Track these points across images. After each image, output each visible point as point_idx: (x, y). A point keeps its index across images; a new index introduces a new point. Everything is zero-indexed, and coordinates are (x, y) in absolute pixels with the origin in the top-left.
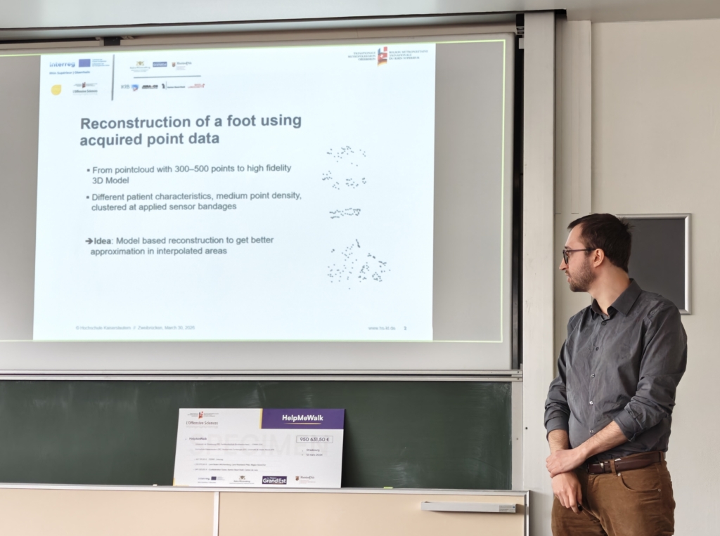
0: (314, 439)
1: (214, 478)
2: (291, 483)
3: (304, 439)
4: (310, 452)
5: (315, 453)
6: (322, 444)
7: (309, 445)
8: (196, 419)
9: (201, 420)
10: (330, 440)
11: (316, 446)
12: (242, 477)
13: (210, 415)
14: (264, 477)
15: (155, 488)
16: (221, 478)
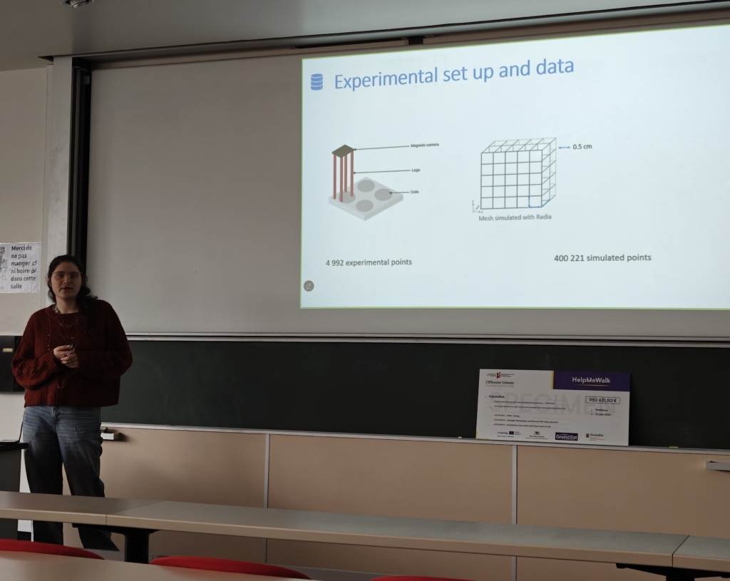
0: (602, 400)
1: (512, 433)
2: (582, 440)
3: (593, 399)
4: (598, 412)
5: (604, 412)
6: (610, 405)
7: (598, 406)
8: (494, 379)
9: (499, 380)
10: (618, 401)
11: (604, 406)
12: (537, 433)
13: (507, 375)
14: (557, 434)
15: (459, 440)
16: (518, 433)
